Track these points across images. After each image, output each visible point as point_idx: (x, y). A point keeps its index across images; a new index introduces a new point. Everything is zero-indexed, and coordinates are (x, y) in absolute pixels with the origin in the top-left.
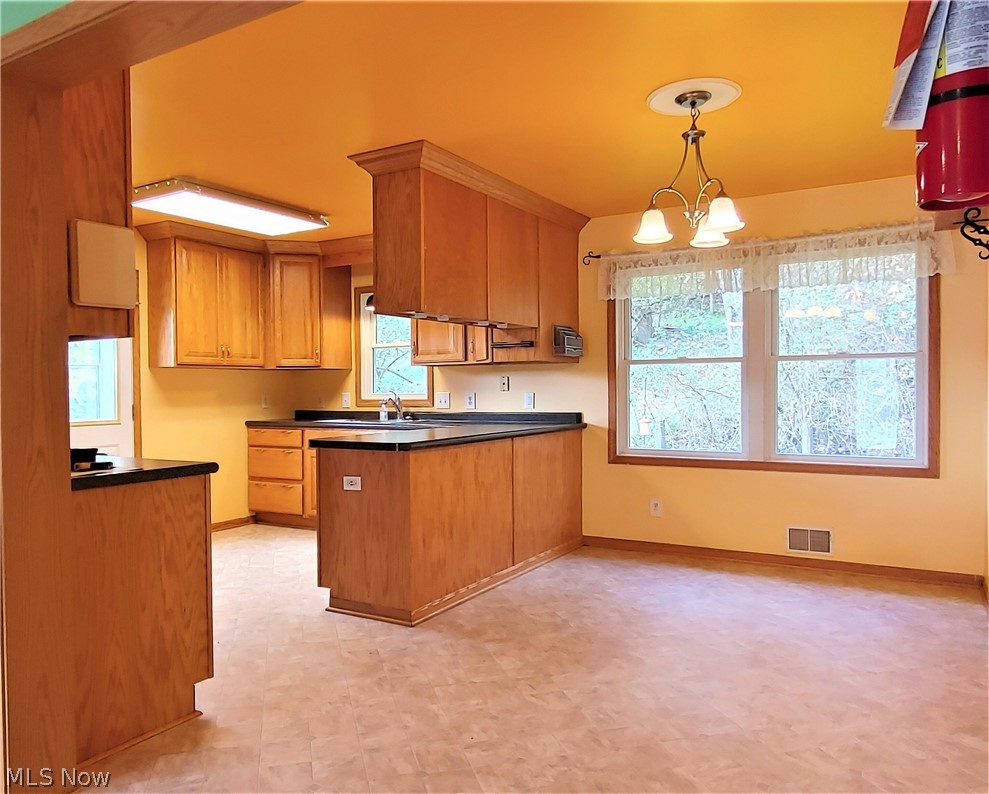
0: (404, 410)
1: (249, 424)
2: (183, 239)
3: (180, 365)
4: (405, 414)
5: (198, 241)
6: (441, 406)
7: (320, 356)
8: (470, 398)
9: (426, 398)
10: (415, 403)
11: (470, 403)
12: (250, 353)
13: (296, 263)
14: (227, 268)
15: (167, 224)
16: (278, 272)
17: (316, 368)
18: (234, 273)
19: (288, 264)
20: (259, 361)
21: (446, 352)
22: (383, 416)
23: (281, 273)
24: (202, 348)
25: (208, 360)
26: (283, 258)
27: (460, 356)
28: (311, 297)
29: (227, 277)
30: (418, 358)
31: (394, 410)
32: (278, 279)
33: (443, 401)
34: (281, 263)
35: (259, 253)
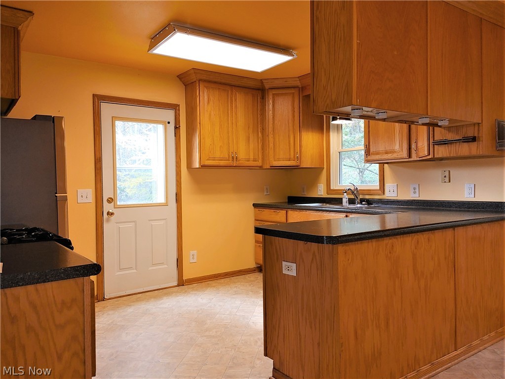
1: (255, 205)
2: (205, 81)
3: (203, 166)
5: (215, 83)
7: (299, 159)
8: (415, 189)
9: (378, 188)
10: (369, 192)
11: (415, 193)
12: (252, 157)
14: (236, 100)
16: (271, 102)
18: (241, 103)
19: (278, 95)
20: (259, 163)
21: (393, 152)
23: (273, 102)
24: (218, 155)
25: (222, 163)
26: (274, 92)
27: (405, 154)
28: (294, 116)
29: (236, 106)
30: (369, 158)
32: (271, 106)
33: (392, 191)
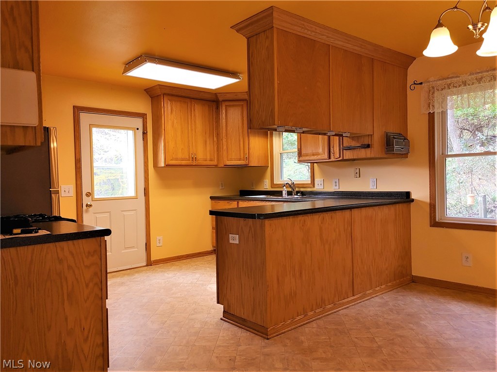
0: (297, 189)
1: (212, 198)
2: (168, 95)
3: (167, 166)
4: (297, 192)
5: (177, 96)
6: (318, 187)
7: (248, 159)
8: (336, 182)
9: (310, 182)
10: (303, 185)
11: (336, 185)
12: (208, 158)
13: (233, 106)
14: (194, 110)
15: (158, 87)
16: (224, 111)
17: (246, 166)
18: (199, 112)
19: (230, 106)
20: (215, 163)
21: (318, 154)
22: (284, 193)
23: (226, 112)
24: (180, 156)
25: (184, 163)
26: (227, 103)
27: (326, 156)
28: (243, 124)
29: (195, 115)
30: (301, 159)
31: (290, 190)
32: (224, 115)
33: (320, 184)
34: (226, 105)
35: (213, 101)
